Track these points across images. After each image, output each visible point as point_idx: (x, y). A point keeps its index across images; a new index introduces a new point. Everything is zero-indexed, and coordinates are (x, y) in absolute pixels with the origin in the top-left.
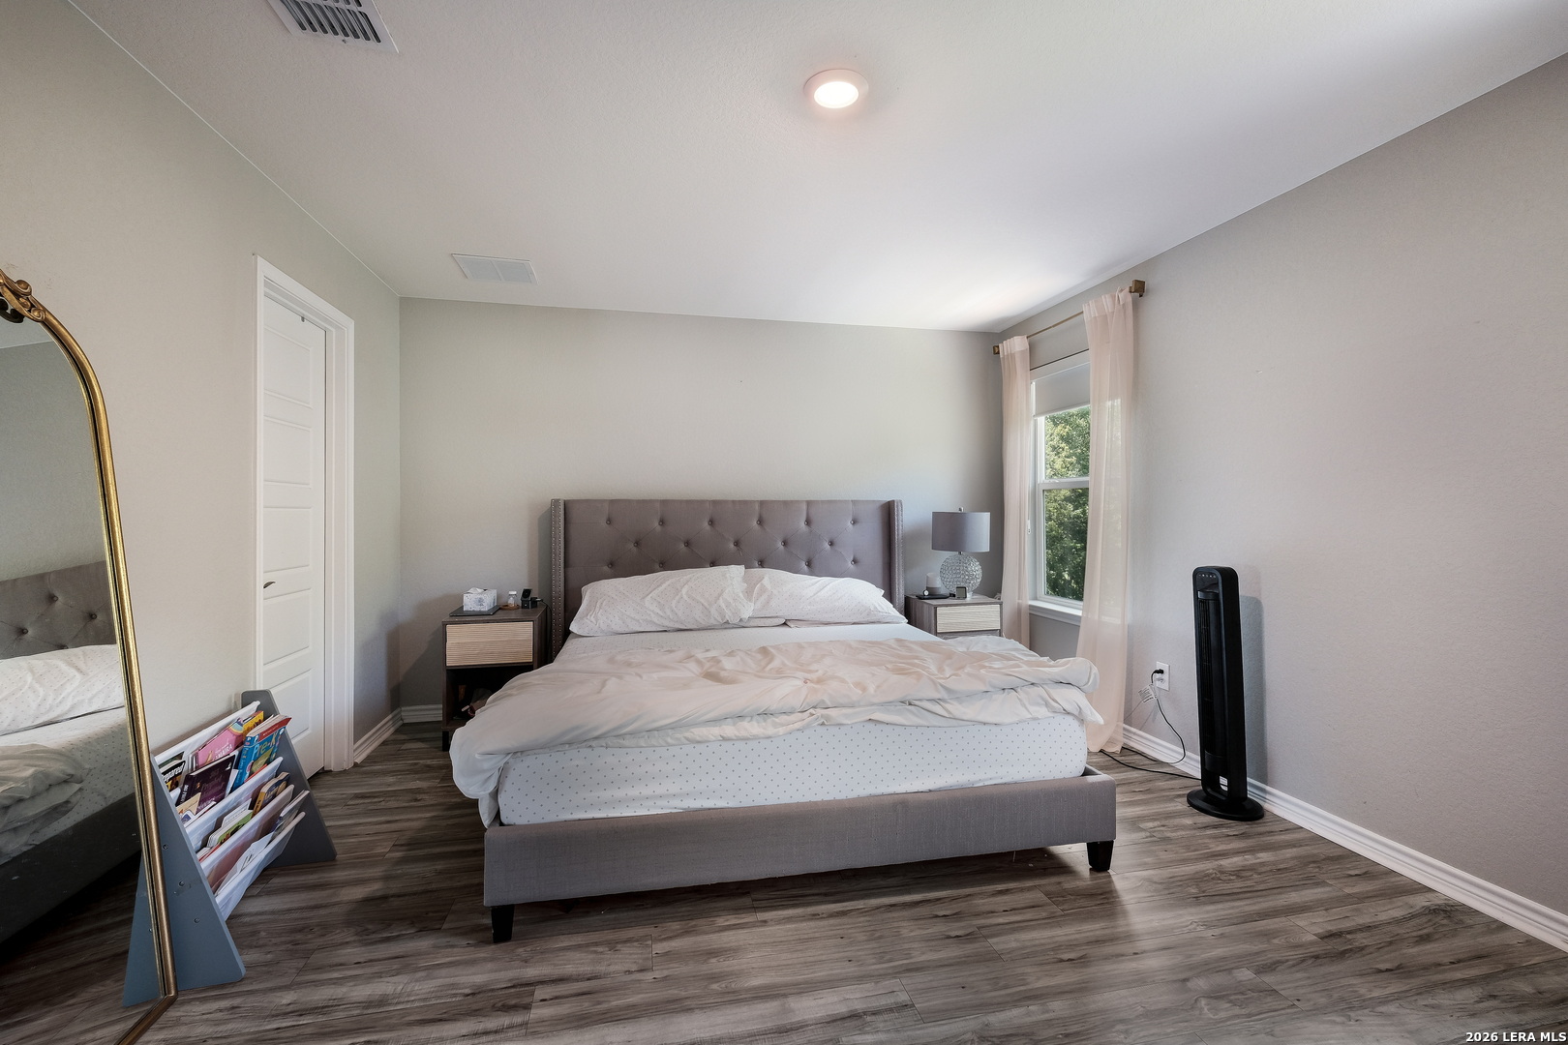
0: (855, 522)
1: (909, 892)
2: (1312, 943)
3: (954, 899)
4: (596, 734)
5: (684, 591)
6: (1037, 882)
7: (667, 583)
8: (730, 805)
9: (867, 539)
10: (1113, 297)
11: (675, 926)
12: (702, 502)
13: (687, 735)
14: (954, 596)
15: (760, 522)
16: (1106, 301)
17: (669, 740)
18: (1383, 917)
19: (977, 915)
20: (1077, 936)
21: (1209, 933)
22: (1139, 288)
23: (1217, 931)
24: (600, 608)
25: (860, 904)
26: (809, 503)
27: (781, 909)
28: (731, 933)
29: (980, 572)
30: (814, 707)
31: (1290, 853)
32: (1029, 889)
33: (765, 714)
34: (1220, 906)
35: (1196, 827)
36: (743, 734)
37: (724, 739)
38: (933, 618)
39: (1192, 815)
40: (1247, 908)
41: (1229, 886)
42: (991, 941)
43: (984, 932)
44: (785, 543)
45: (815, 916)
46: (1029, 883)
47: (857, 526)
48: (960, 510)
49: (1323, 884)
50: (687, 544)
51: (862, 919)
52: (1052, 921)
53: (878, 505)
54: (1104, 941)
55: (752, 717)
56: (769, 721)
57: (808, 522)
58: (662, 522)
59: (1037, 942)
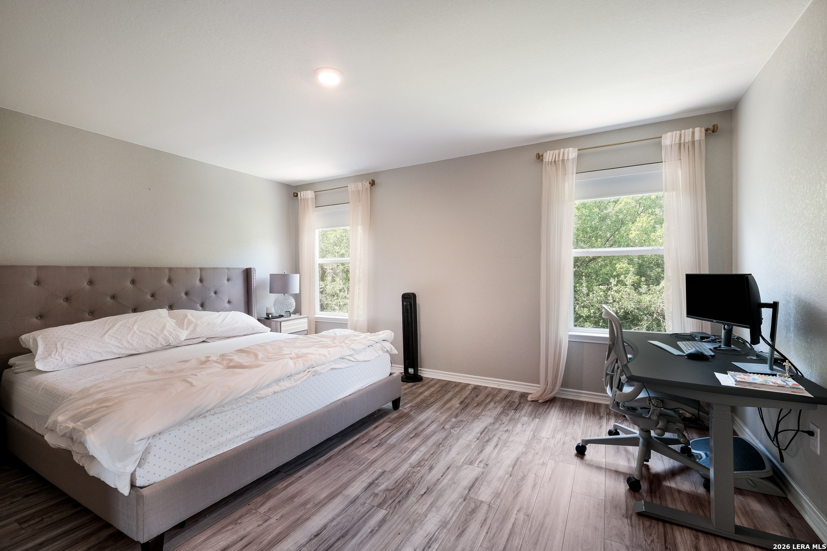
0: (228, 280)
1: (345, 441)
2: (459, 406)
3: (363, 436)
4: (209, 408)
5: (135, 328)
6: (385, 419)
7: (119, 324)
8: (276, 427)
9: (236, 290)
10: (362, 184)
11: (259, 499)
12: (125, 268)
13: (257, 395)
14: (283, 316)
15: (170, 281)
16: (360, 185)
17: (249, 401)
18: (467, 394)
19: (376, 437)
20: (409, 429)
21: (438, 414)
22: (373, 183)
23: (439, 412)
24: (63, 348)
25: (332, 453)
26: (201, 269)
27: (302, 470)
28: (291, 487)
29: (295, 303)
30: (308, 368)
31: (437, 386)
32: (383, 423)
33: (290, 376)
34: (434, 406)
35: (409, 388)
36: (283, 388)
37: (275, 393)
38: (279, 328)
39: (406, 384)
40: (441, 403)
41: (431, 400)
42: (388, 442)
43: (383, 441)
44: (187, 294)
45: (319, 465)
46: (381, 421)
47: (230, 282)
48: (285, 273)
49: (449, 391)
50: (113, 297)
51: (339, 457)
52: (399, 429)
53: (241, 270)
54: (417, 427)
55: (283, 380)
56: (292, 379)
57: (201, 281)
58: (91, 282)
59: (401, 436)
